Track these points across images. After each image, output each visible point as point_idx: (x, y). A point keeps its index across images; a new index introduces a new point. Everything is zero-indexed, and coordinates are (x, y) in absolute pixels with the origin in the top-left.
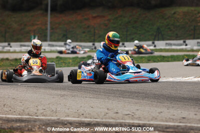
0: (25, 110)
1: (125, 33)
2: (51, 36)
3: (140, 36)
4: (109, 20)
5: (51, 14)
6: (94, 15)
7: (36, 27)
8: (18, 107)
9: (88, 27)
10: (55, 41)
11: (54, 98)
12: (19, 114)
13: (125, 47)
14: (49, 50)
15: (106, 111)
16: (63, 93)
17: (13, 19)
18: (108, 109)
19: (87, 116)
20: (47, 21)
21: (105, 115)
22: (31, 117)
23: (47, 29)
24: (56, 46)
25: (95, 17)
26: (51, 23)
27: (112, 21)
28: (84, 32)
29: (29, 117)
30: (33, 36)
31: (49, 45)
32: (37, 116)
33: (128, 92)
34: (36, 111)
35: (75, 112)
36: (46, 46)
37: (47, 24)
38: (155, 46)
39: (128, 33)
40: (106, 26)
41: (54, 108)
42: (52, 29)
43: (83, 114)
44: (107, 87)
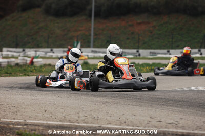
0: (67, 116)
1: (171, 40)
2: (94, 42)
4: (154, 27)
5: (95, 20)
6: (139, 21)
7: (79, 33)
8: (59, 114)
9: (133, 33)
10: (98, 47)
11: (96, 105)
12: (60, 121)
13: (170, 54)
14: (92, 57)
15: (149, 119)
16: (105, 100)
17: (57, 24)
18: (151, 117)
19: (130, 123)
20: (90, 27)
21: (147, 123)
22: (72, 124)
23: (90, 35)
24: (100, 52)
25: (140, 24)
26: (94, 29)
27: (157, 28)
28: (128, 39)
29: (70, 124)
30: (76, 42)
31: (93, 51)
32: (78, 123)
33: (172, 100)
34: (77, 118)
35: (117, 120)
36: (89, 53)
37: (90, 30)
38: (201, 54)
39: (174, 40)
40: (151, 33)
41: (95, 115)
42: (95, 34)
43: (125, 122)
44: (150, 95)
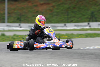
1: (66, 16)
3: (78, 19)
4: (54, 6)
6: (42, 3)
9: (37, 12)
13: (67, 27)
23: (5, 14)
24: (13, 26)
27: (56, 7)
28: (34, 16)
36: (4, 27)
37: (5, 10)
38: (90, 27)
39: (69, 17)
40: (51, 11)
